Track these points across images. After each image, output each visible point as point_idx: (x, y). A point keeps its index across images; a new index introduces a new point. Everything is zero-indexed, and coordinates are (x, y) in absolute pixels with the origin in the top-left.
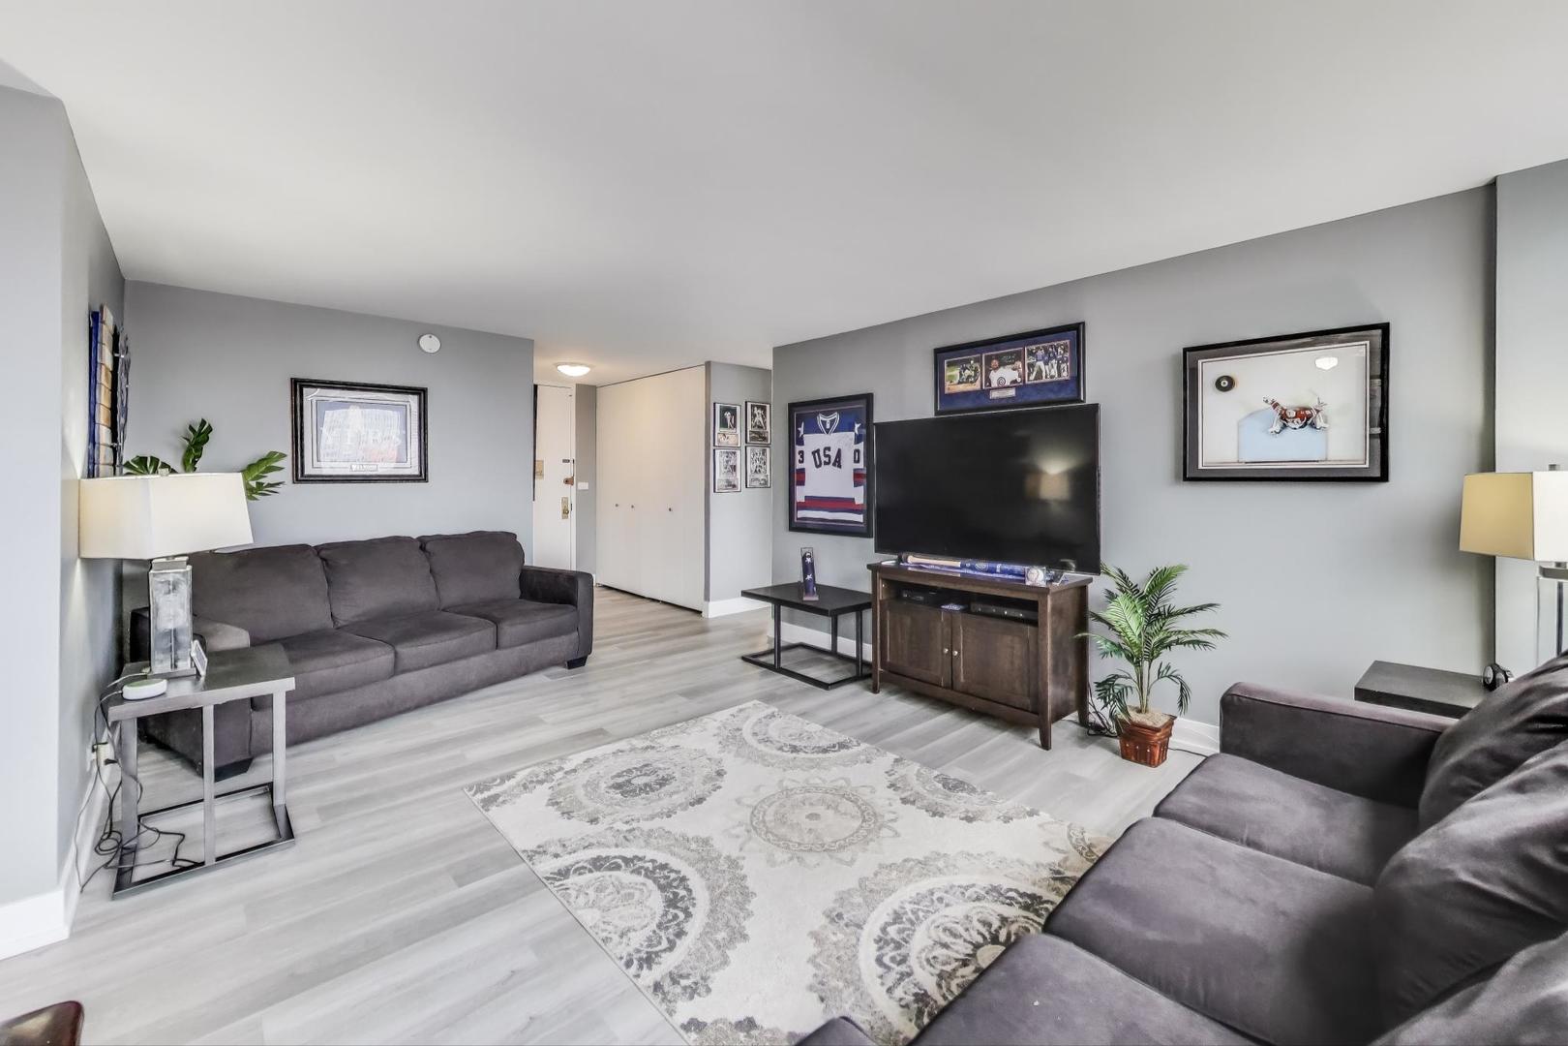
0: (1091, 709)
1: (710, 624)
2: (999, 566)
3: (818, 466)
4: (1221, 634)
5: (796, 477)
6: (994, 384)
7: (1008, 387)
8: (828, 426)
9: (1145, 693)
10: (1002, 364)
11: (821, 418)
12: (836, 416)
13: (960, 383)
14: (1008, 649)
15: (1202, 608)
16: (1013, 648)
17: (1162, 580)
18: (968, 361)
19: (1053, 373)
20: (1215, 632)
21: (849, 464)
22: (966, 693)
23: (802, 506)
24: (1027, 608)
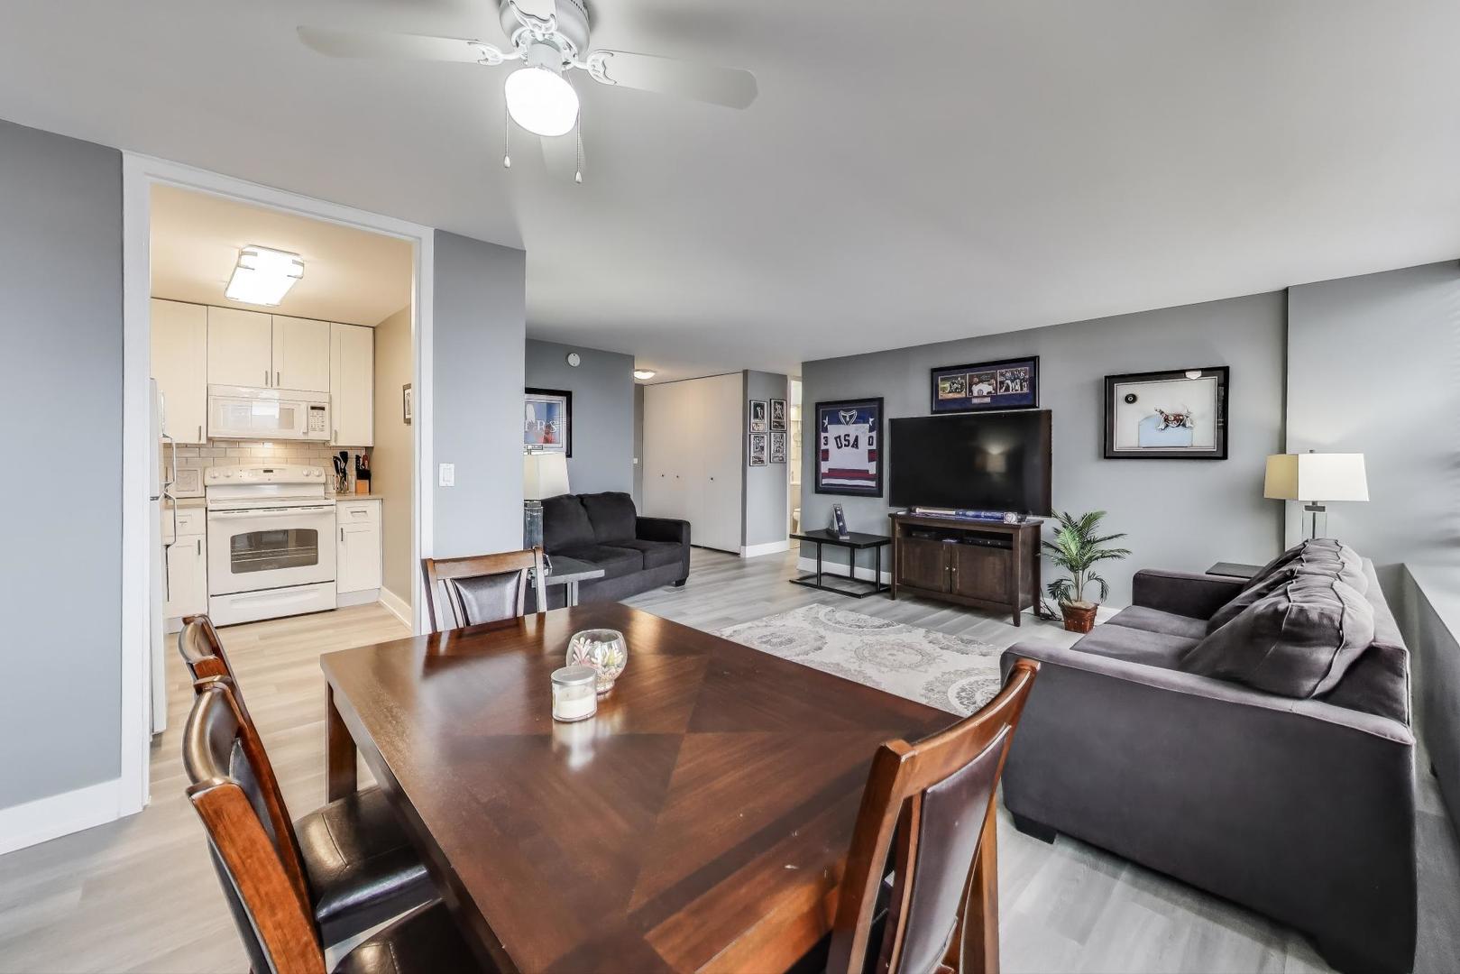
0: (1042, 605)
1: (747, 562)
2: (983, 514)
3: (839, 448)
4: (1127, 552)
5: (821, 455)
6: (975, 394)
7: (985, 396)
8: (848, 419)
9: (1080, 588)
10: (981, 381)
11: (842, 413)
12: (854, 412)
13: (950, 392)
14: (992, 565)
15: (1116, 536)
16: (994, 564)
17: (1090, 520)
18: (956, 378)
19: (1017, 388)
20: (1124, 551)
21: (864, 446)
22: (960, 594)
23: (826, 476)
24: (1004, 539)
